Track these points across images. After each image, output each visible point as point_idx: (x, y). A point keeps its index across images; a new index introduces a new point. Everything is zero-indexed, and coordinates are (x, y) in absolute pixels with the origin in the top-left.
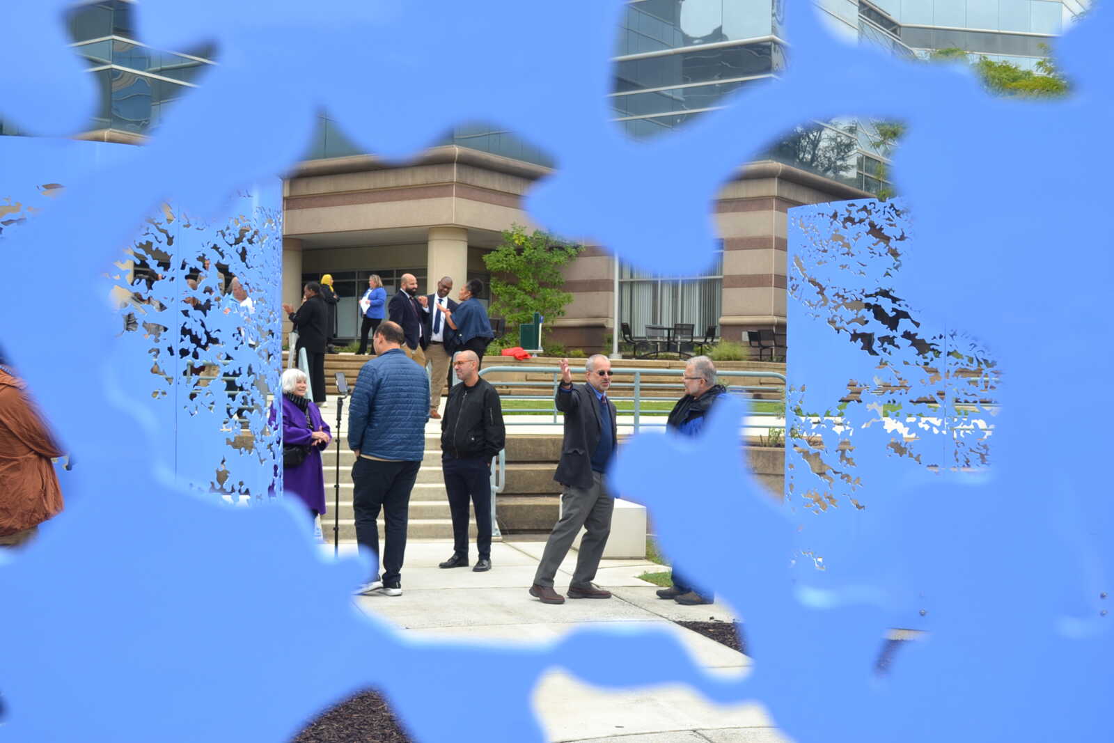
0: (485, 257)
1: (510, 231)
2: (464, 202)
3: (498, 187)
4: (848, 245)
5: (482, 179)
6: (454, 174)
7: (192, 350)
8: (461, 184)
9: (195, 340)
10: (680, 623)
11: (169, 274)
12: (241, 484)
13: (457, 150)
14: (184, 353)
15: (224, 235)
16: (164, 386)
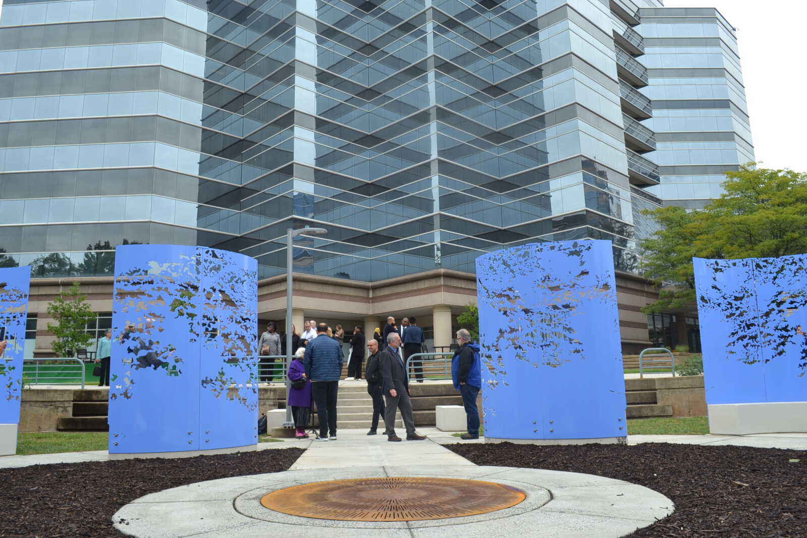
0: (458, 318)
1: (468, 305)
2: (448, 294)
3: (463, 286)
4: (495, 271)
5: (455, 283)
6: (442, 281)
7: (207, 324)
8: (445, 286)
9: (209, 319)
10: (443, 445)
11: (197, 294)
12: (231, 378)
13: (442, 271)
14: (204, 325)
15: (223, 279)
16: (195, 337)
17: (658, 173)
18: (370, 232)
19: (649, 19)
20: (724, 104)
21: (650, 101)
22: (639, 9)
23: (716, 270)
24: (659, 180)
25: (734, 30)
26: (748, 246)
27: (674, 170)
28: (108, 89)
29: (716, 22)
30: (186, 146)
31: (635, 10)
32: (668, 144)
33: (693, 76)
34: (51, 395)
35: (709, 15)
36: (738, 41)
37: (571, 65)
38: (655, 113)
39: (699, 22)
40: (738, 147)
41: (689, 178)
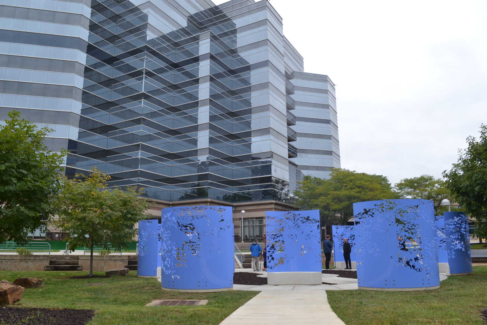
17: (297, 152)
18: (171, 177)
19: (298, 78)
20: (328, 122)
21: (295, 117)
22: (293, 71)
23: (337, 228)
24: (297, 155)
25: (334, 85)
26: (339, 203)
27: (304, 151)
28: (44, 95)
29: (327, 82)
30: (73, 125)
31: (291, 71)
32: (302, 138)
33: (315, 107)
34: (123, 257)
35: (324, 79)
36: (336, 91)
37: (269, 110)
38: (297, 123)
39: (320, 82)
40: (333, 142)
41: (310, 156)
